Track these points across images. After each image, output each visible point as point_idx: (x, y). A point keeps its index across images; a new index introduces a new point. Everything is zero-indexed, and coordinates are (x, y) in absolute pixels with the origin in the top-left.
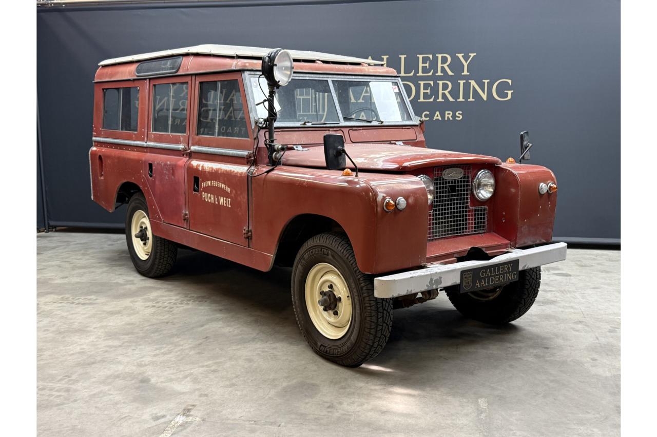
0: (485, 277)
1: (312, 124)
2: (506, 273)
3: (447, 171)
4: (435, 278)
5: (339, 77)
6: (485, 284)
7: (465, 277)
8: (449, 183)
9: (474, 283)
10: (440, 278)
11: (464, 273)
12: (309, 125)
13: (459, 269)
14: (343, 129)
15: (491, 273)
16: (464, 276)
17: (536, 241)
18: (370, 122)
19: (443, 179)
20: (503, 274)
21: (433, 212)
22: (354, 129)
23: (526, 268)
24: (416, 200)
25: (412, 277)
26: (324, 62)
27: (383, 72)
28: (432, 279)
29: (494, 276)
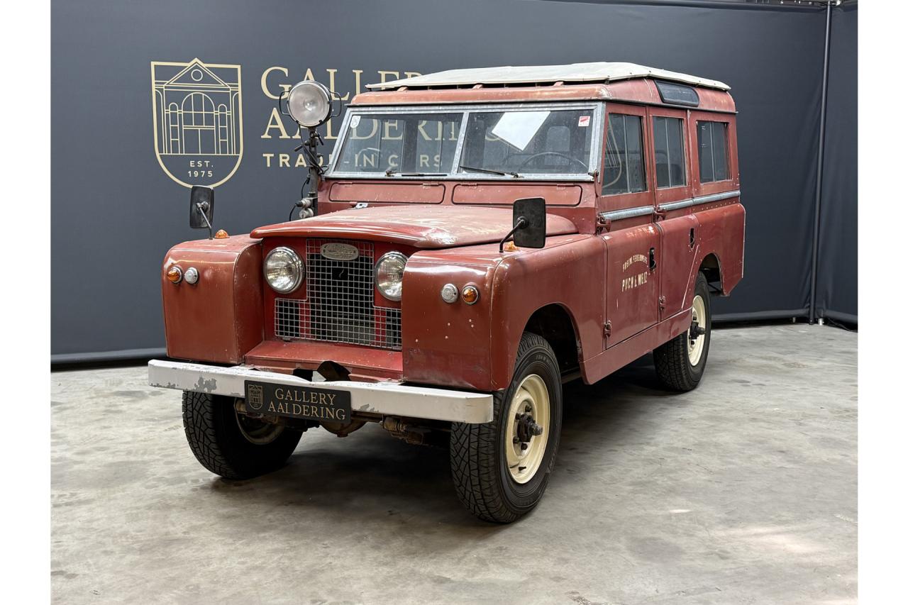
0: (283, 402)
1: (403, 175)
2: (323, 405)
3: (331, 246)
4: (206, 379)
5: (485, 107)
6: (285, 411)
7: (252, 391)
8: (335, 264)
9: (266, 405)
10: (215, 381)
11: (249, 384)
12: (398, 175)
13: (242, 377)
14: (445, 183)
15: (294, 398)
16: (250, 389)
17: (451, 382)
18: (503, 175)
19: (324, 258)
20: (318, 406)
21: (308, 301)
22: (464, 183)
23: (368, 410)
24: (215, 274)
25: (175, 369)
26: (486, 86)
27: (569, 96)
28: (201, 380)
29: (301, 404)
